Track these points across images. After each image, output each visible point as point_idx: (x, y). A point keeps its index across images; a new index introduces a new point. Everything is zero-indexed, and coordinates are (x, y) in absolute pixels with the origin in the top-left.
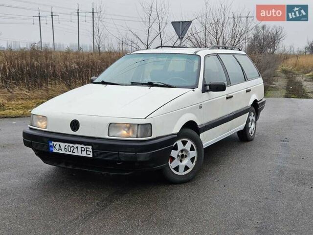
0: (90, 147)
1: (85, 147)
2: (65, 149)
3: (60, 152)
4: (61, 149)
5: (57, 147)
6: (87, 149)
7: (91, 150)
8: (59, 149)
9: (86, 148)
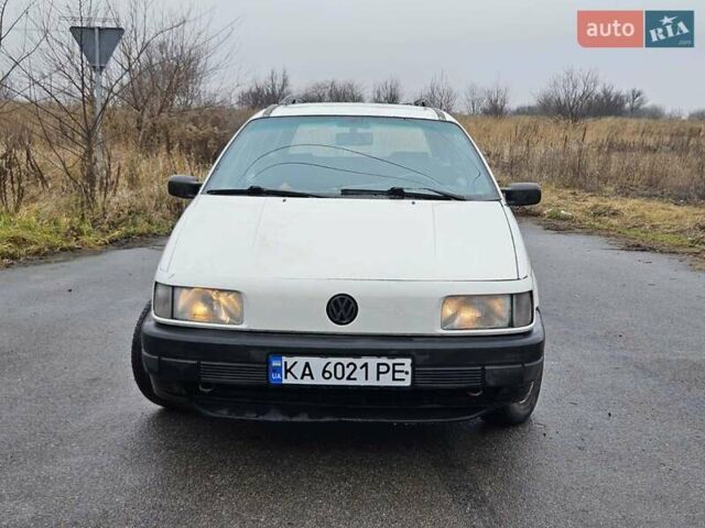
1: (390, 362)
2: (324, 371)
3: (307, 381)
4: (311, 374)
5: (298, 370)
6: (397, 368)
7: (408, 367)
8: (304, 374)
9: (394, 365)
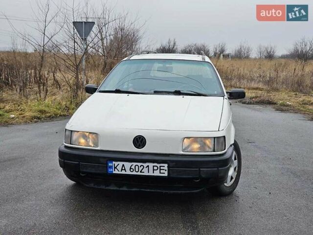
0: (166, 165)
1: (158, 165)
2: (131, 168)
3: (123, 172)
4: (125, 170)
5: (119, 168)
7: (166, 168)
8: (122, 170)
9: (160, 167)
